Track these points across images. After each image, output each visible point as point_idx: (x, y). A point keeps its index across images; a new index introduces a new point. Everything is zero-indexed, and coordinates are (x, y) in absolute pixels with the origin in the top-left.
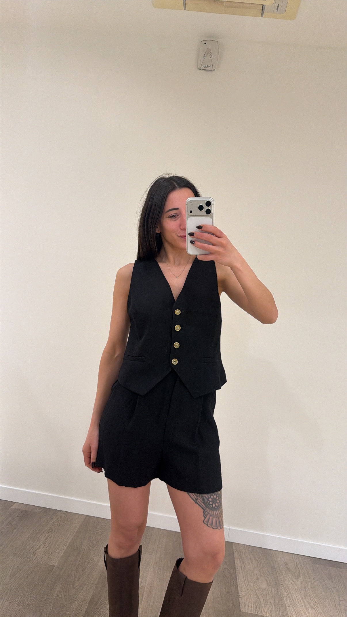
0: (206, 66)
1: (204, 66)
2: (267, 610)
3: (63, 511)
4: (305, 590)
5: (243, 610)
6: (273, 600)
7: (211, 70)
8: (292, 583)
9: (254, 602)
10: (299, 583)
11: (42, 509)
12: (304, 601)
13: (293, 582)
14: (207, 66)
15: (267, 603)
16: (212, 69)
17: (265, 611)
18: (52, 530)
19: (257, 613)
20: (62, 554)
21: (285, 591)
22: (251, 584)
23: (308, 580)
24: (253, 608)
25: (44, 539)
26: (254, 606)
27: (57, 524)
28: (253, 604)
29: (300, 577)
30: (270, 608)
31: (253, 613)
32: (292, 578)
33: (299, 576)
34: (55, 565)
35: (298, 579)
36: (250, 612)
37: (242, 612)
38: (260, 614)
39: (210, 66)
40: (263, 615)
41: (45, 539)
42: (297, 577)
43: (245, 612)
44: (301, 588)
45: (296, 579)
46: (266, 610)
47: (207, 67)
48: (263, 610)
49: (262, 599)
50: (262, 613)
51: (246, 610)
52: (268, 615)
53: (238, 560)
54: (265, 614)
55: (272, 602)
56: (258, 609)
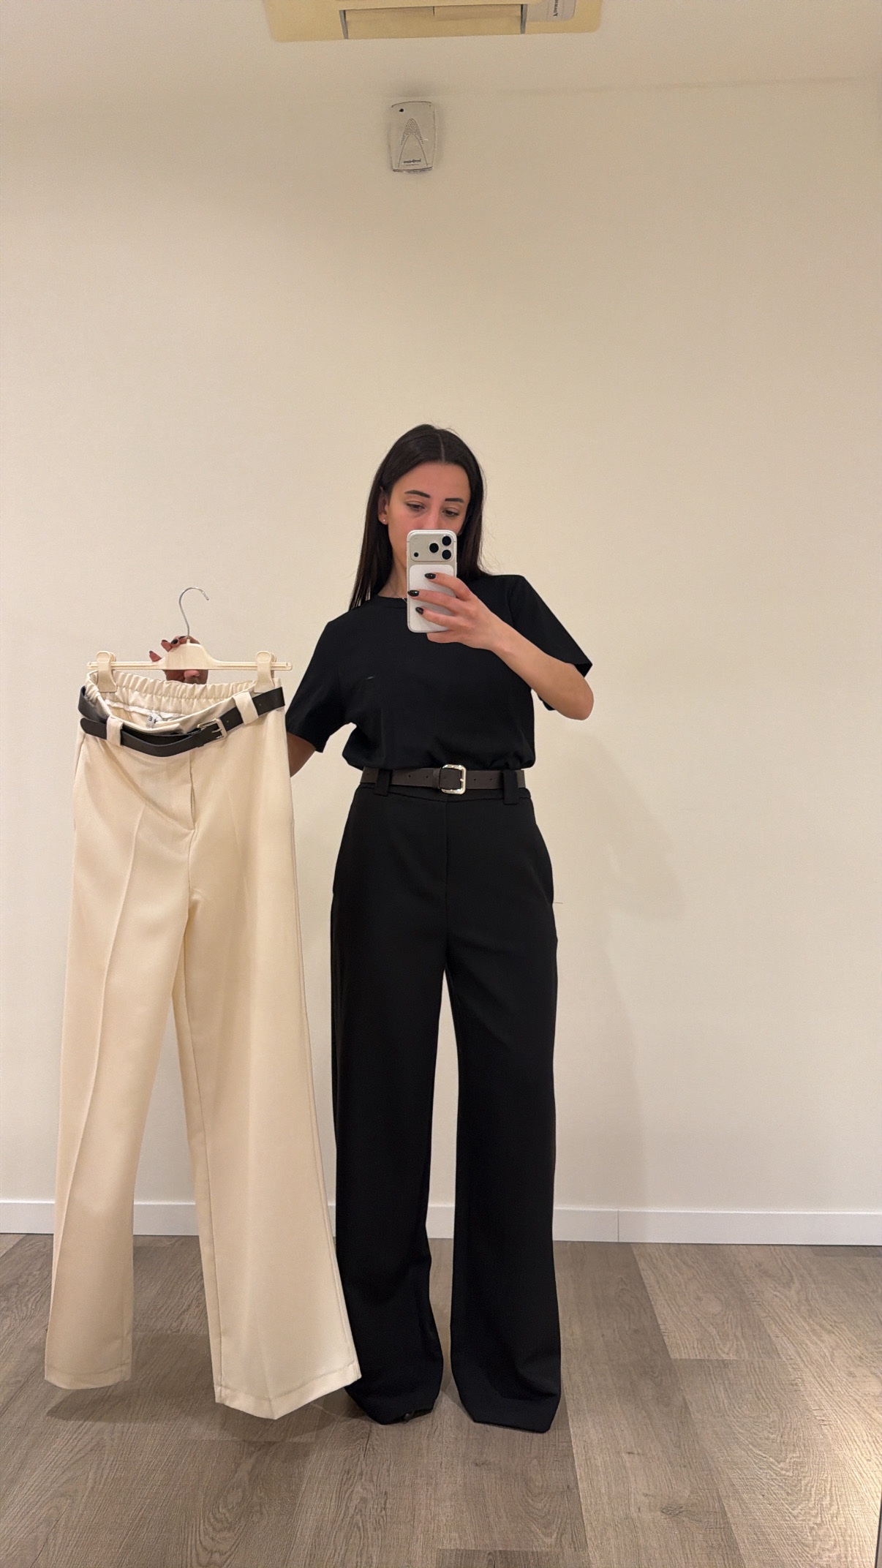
0: (410, 162)
1: (405, 162)
2: (730, 1349)
4: (810, 1305)
5: (675, 1355)
6: (740, 1328)
7: (423, 170)
8: (776, 1296)
9: (697, 1340)
10: (793, 1292)
11: (176, 1239)
12: (809, 1324)
13: (778, 1294)
14: (414, 161)
15: (728, 1336)
16: (425, 166)
17: (724, 1352)
19: (709, 1356)
21: (765, 1312)
22: (685, 1309)
23: (813, 1286)
24: (697, 1350)
26: (699, 1346)
28: (696, 1342)
29: (794, 1283)
30: (735, 1345)
31: (699, 1358)
32: (775, 1287)
33: (792, 1280)
35: (790, 1287)
36: (692, 1358)
37: (676, 1360)
38: (714, 1357)
39: (420, 161)
40: (721, 1359)
42: (788, 1285)
43: (681, 1360)
44: (799, 1301)
45: (784, 1287)
46: (726, 1350)
47: (412, 163)
48: (719, 1351)
49: (714, 1332)
50: (719, 1355)
51: (683, 1355)
52: (732, 1357)
53: (649, 1272)
54: (725, 1357)
55: (739, 1334)
56: (709, 1351)
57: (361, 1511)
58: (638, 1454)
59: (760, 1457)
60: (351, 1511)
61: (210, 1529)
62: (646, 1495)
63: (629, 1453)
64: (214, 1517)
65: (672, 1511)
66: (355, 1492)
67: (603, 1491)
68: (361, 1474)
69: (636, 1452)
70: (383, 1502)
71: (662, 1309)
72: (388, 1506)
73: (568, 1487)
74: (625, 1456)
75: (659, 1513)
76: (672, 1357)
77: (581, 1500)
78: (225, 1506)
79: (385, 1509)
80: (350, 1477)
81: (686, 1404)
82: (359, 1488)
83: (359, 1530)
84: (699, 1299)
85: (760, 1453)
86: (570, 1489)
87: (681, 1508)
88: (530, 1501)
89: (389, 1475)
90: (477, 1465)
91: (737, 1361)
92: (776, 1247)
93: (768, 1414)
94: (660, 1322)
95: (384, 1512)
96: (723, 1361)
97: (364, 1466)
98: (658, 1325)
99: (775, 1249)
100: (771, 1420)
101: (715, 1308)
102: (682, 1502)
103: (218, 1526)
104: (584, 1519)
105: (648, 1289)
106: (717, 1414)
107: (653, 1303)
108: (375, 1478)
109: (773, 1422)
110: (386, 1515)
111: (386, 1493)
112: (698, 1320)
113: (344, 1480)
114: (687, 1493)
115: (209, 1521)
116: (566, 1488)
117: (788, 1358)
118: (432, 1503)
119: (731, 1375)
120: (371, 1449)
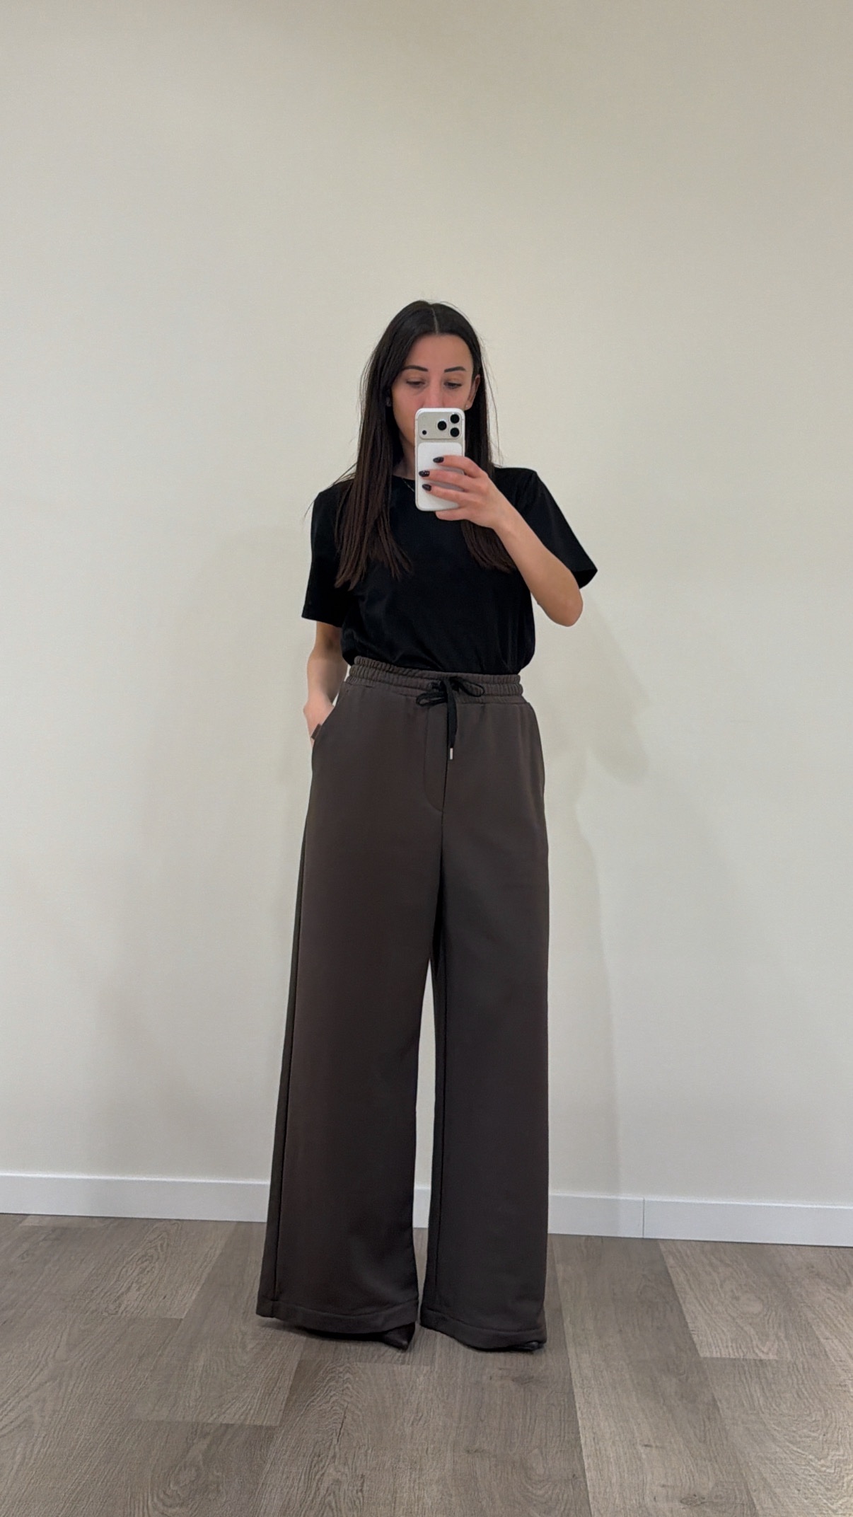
2: (770, 1349)
3: (170, 1220)
5: (704, 1353)
6: (783, 1329)
8: (828, 1298)
9: (732, 1339)
13: (831, 1296)
15: (768, 1336)
17: (762, 1352)
18: (152, 1256)
19: (744, 1355)
20: (194, 1298)
21: (814, 1314)
24: (730, 1349)
25: (135, 1274)
26: (733, 1345)
27: (162, 1245)
28: (729, 1341)
30: (776, 1346)
31: (732, 1356)
32: (829, 1289)
33: (849, 1282)
34: (183, 1318)
35: (845, 1290)
36: (724, 1357)
37: (705, 1358)
38: (750, 1356)
40: (759, 1358)
41: (138, 1275)
42: (843, 1287)
43: (712, 1359)
45: (839, 1290)
46: (765, 1350)
48: (757, 1351)
49: (752, 1332)
50: (757, 1354)
51: (714, 1353)
52: (771, 1357)
53: (678, 1269)
54: (763, 1357)
55: (782, 1335)
56: (745, 1350)
57: (334, 1493)
58: (657, 1447)
59: (798, 1454)
60: (323, 1492)
61: (160, 1505)
62: (663, 1486)
63: (646, 1446)
64: (165, 1493)
65: (691, 1500)
66: (326, 1475)
67: (614, 1481)
68: (334, 1457)
69: (654, 1445)
70: (359, 1484)
71: (692, 1307)
72: (365, 1488)
73: (574, 1476)
74: (641, 1449)
75: (677, 1503)
76: (702, 1355)
77: (589, 1489)
78: (177, 1483)
79: (361, 1491)
80: (321, 1461)
81: (714, 1400)
82: (331, 1470)
83: (332, 1510)
84: (737, 1299)
85: (799, 1450)
86: (577, 1478)
87: (704, 1498)
88: (529, 1487)
89: (366, 1460)
90: (468, 1452)
91: (777, 1361)
92: (831, 1249)
93: (810, 1413)
94: (689, 1321)
95: (360, 1494)
96: (761, 1360)
97: (337, 1450)
98: (687, 1323)
99: (830, 1251)
100: (814, 1419)
101: (756, 1308)
102: (705, 1493)
103: (169, 1502)
104: (591, 1506)
105: (676, 1286)
106: (750, 1412)
107: (681, 1301)
108: (350, 1462)
109: (815, 1421)
110: (363, 1497)
111: (363, 1476)
112: (734, 1319)
113: (315, 1462)
114: (711, 1485)
115: (158, 1497)
116: (571, 1477)
117: (838, 1359)
118: (417, 1487)
119: (770, 1376)
120: (346, 1434)
